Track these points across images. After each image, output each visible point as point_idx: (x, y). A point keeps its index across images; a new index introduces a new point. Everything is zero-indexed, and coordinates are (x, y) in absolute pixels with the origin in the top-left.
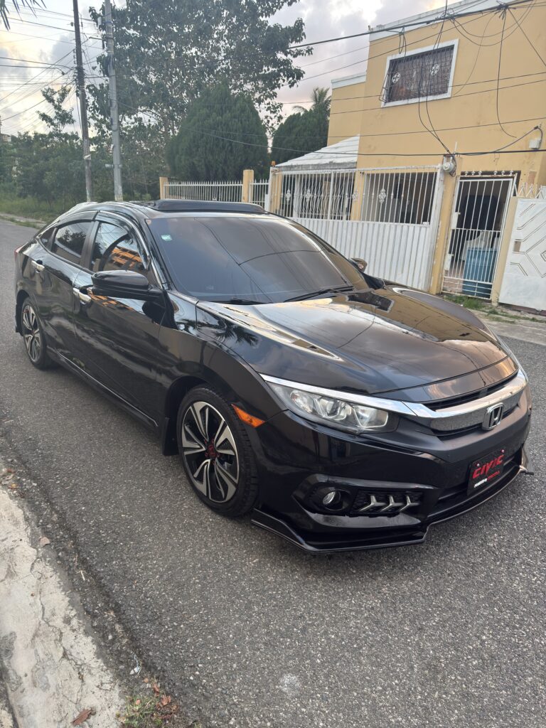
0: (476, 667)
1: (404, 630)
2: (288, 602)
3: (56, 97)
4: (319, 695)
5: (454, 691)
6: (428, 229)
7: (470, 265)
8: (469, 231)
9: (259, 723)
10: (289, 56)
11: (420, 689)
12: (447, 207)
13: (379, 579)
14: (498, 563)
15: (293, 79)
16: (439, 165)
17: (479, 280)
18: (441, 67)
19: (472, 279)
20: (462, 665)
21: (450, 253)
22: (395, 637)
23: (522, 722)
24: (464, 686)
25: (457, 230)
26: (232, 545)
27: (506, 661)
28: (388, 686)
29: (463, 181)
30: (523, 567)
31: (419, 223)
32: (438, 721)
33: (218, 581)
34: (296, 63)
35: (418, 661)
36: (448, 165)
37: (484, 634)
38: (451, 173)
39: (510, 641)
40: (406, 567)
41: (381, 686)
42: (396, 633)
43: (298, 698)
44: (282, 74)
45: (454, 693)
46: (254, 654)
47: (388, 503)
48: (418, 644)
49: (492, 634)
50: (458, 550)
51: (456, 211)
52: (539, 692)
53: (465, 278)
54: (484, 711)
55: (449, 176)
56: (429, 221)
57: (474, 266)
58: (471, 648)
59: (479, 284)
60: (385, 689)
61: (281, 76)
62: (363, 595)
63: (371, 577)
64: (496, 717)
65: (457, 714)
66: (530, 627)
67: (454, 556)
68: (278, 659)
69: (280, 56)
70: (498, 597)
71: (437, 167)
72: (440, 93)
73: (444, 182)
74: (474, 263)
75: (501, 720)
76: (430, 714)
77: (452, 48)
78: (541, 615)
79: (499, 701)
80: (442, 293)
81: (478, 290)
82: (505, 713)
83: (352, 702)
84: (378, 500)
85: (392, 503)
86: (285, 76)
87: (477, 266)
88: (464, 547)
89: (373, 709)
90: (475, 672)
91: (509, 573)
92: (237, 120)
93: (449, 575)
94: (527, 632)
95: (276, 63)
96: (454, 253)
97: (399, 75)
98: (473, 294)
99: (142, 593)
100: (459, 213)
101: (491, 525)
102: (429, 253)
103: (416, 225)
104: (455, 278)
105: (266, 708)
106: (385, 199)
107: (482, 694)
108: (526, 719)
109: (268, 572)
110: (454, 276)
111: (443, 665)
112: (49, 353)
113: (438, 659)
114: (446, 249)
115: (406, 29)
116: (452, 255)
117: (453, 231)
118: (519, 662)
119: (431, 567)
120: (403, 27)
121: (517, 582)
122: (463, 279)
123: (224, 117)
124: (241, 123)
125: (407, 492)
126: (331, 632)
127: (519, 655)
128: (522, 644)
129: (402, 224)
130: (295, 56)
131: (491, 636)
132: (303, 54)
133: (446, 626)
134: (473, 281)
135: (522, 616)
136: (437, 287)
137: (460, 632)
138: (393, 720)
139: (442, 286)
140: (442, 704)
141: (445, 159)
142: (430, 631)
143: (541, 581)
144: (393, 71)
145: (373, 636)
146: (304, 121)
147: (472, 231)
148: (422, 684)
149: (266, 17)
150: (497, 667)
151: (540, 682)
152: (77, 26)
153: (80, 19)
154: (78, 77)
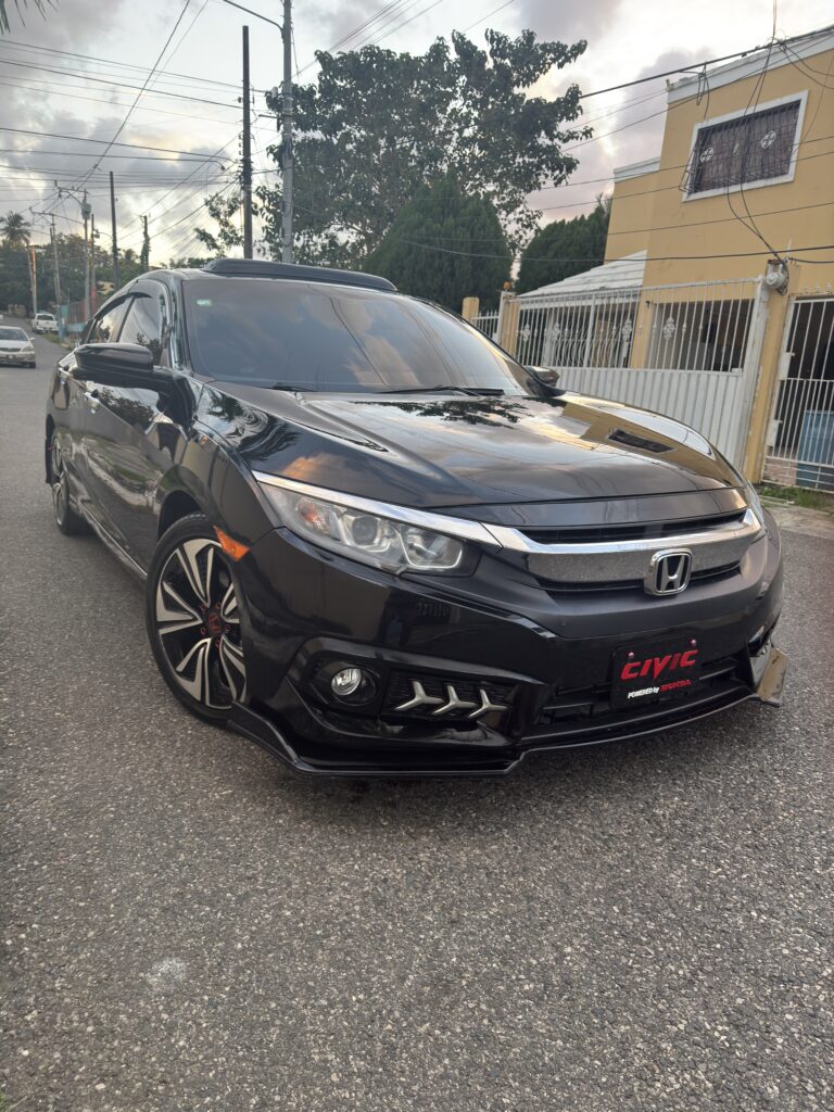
0: (527, 995)
1: (423, 919)
2: (243, 855)
3: (224, 208)
4: (206, 998)
5: (462, 1028)
6: (740, 379)
7: (809, 439)
8: (808, 382)
9: (75, 1024)
10: (556, 141)
11: (397, 1014)
12: (772, 344)
13: (424, 839)
14: (658, 840)
15: (561, 172)
16: (760, 277)
17: (824, 462)
18: (779, 135)
19: (811, 460)
20: (502, 988)
21: (776, 418)
22: (401, 927)
23: (569, 1098)
24: (486, 1022)
25: (789, 382)
26: (203, 767)
27: (591, 994)
28: (340, 1002)
29: (800, 302)
30: (704, 851)
31: (725, 369)
32: (403, 1072)
33: (145, 814)
34: (566, 150)
35: (420, 971)
36: (775, 276)
37: (572, 945)
38: (780, 289)
39: (615, 962)
40: (482, 828)
41: (328, 1000)
42: (405, 922)
43: (167, 996)
44: (544, 166)
45: (459, 1030)
46: (135, 921)
47: (447, 700)
48: (437, 943)
49: (587, 947)
50: (592, 813)
51: (788, 350)
52: (630, 1054)
53: (800, 459)
54: (502, 1068)
55: (777, 295)
56: (742, 366)
57: (814, 439)
58: (535, 962)
59: (824, 469)
60: (332, 1005)
61: (542, 169)
62: (379, 859)
63: (410, 834)
64: (522, 1082)
65: (445, 1067)
66: (669, 945)
67: (580, 821)
68: (172, 934)
69: (543, 140)
70: (629, 891)
71: (756, 280)
72: (776, 175)
73: (768, 304)
74: (815, 434)
75: (528, 1090)
76: (392, 1058)
77: (796, 105)
78: (701, 928)
79: (541, 1057)
80: (763, 484)
81: (822, 478)
82: (543, 1079)
83: (259, 1016)
84: (428, 692)
85: (454, 700)
86: (549, 168)
87: (821, 440)
88: (606, 811)
89: (290, 1035)
90: (521, 1002)
91: (671, 856)
92: (464, 229)
93: (555, 848)
94: (657, 952)
95: (536, 150)
96: (782, 419)
97: (712, 151)
98: (813, 485)
99: (15, 815)
100: (791, 354)
101: (675, 784)
102: (742, 418)
103: (721, 373)
104: (784, 459)
105: (102, 1004)
106: (673, 334)
107: (515, 1039)
108: (579, 1096)
109: (238, 809)
110: (782, 455)
111: (464, 983)
112: (71, 503)
113: (459, 973)
114: (770, 411)
115: (709, 67)
116: (779, 421)
117: (783, 382)
118: (617, 996)
119: (529, 832)
120: (705, 64)
121: (679, 872)
122: (796, 461)
123: (445, 224)
124: (472, 234)
125: (484, 683)
126: (289, 906)
127: (622, 987)
128: (638, 969)
129: (698, 372)
130: (565, 141)
131: (583, 949)
132: (577, 138)
133: (505, 924)
134: (813, 464)
135: (661, 926)
136: (754, 473)
137: (525, 935)
138: (317, 1058)
139: (763, 471)
140: (424, 1045)
141: (771, 267)
142: (472, 928)
143: (727, 875)
144: (703, 145)
145: (360, 922)
146: (569, 232)
147: (813, 383)
148: (407, 1007)
149: (524, 86)
150: (568, 1000)
151: (642, 1037)
152: (246, 101)
153: (251, 92)
154: (243, 173)
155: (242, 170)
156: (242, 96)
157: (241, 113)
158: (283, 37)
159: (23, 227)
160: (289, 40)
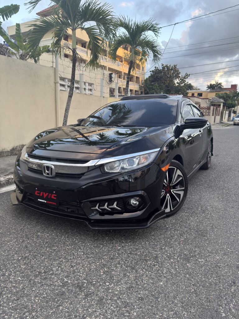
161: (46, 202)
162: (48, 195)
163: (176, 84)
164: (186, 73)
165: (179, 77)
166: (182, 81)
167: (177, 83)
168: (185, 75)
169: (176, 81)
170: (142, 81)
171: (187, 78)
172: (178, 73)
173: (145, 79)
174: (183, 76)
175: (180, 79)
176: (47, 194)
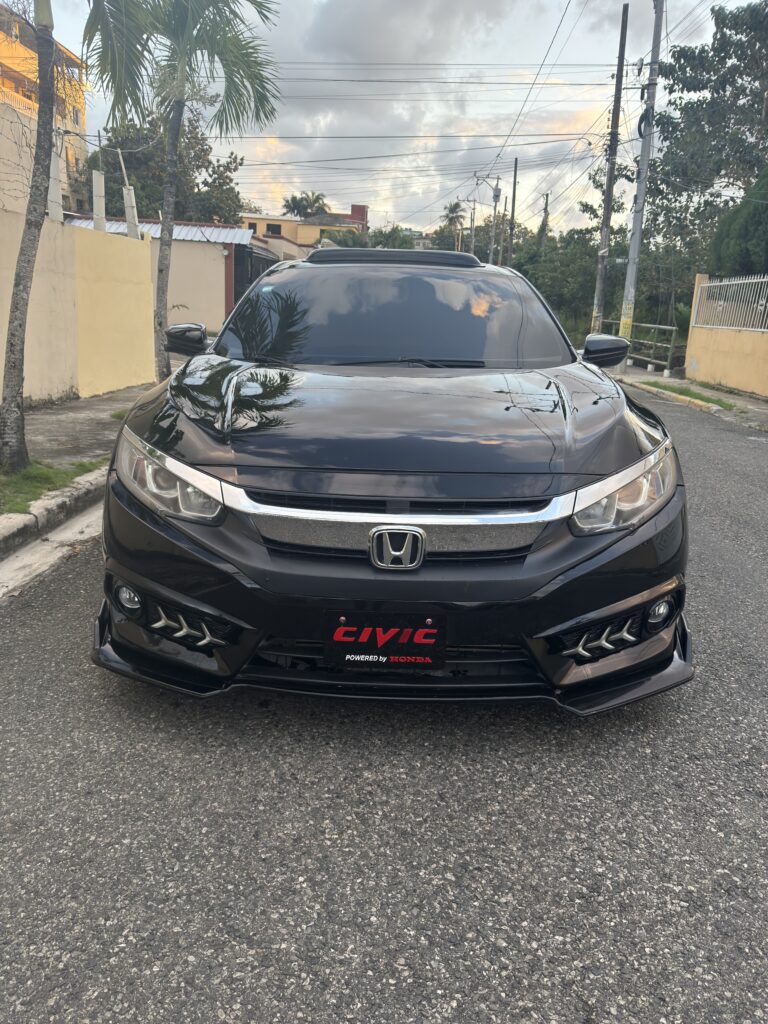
47: (181, 627)
84: (169, 618)
85: (185, 628)
125: (206, 618)
152: (619, 77)
153: (625, 68)
154: (609, 146)
155: (609, 142)
156: (616, 72)
157: (612, 90)
158: (655, 7)
159: (460, 214)
160: (661, 8)
161: (383, 659)
162: (398, 635)
163: (201, 186)
164: (232, 154)
165: (210, 163)
166: (219, 178)
167: (205, 183)
168: (229, 160)
169: (201, 177)
170: (77, 160)
171: (236, 169)
172: (203, 150)
173: (89, 155)
174: (221, 163)
175: (214, 172)
176: (395, 630)
